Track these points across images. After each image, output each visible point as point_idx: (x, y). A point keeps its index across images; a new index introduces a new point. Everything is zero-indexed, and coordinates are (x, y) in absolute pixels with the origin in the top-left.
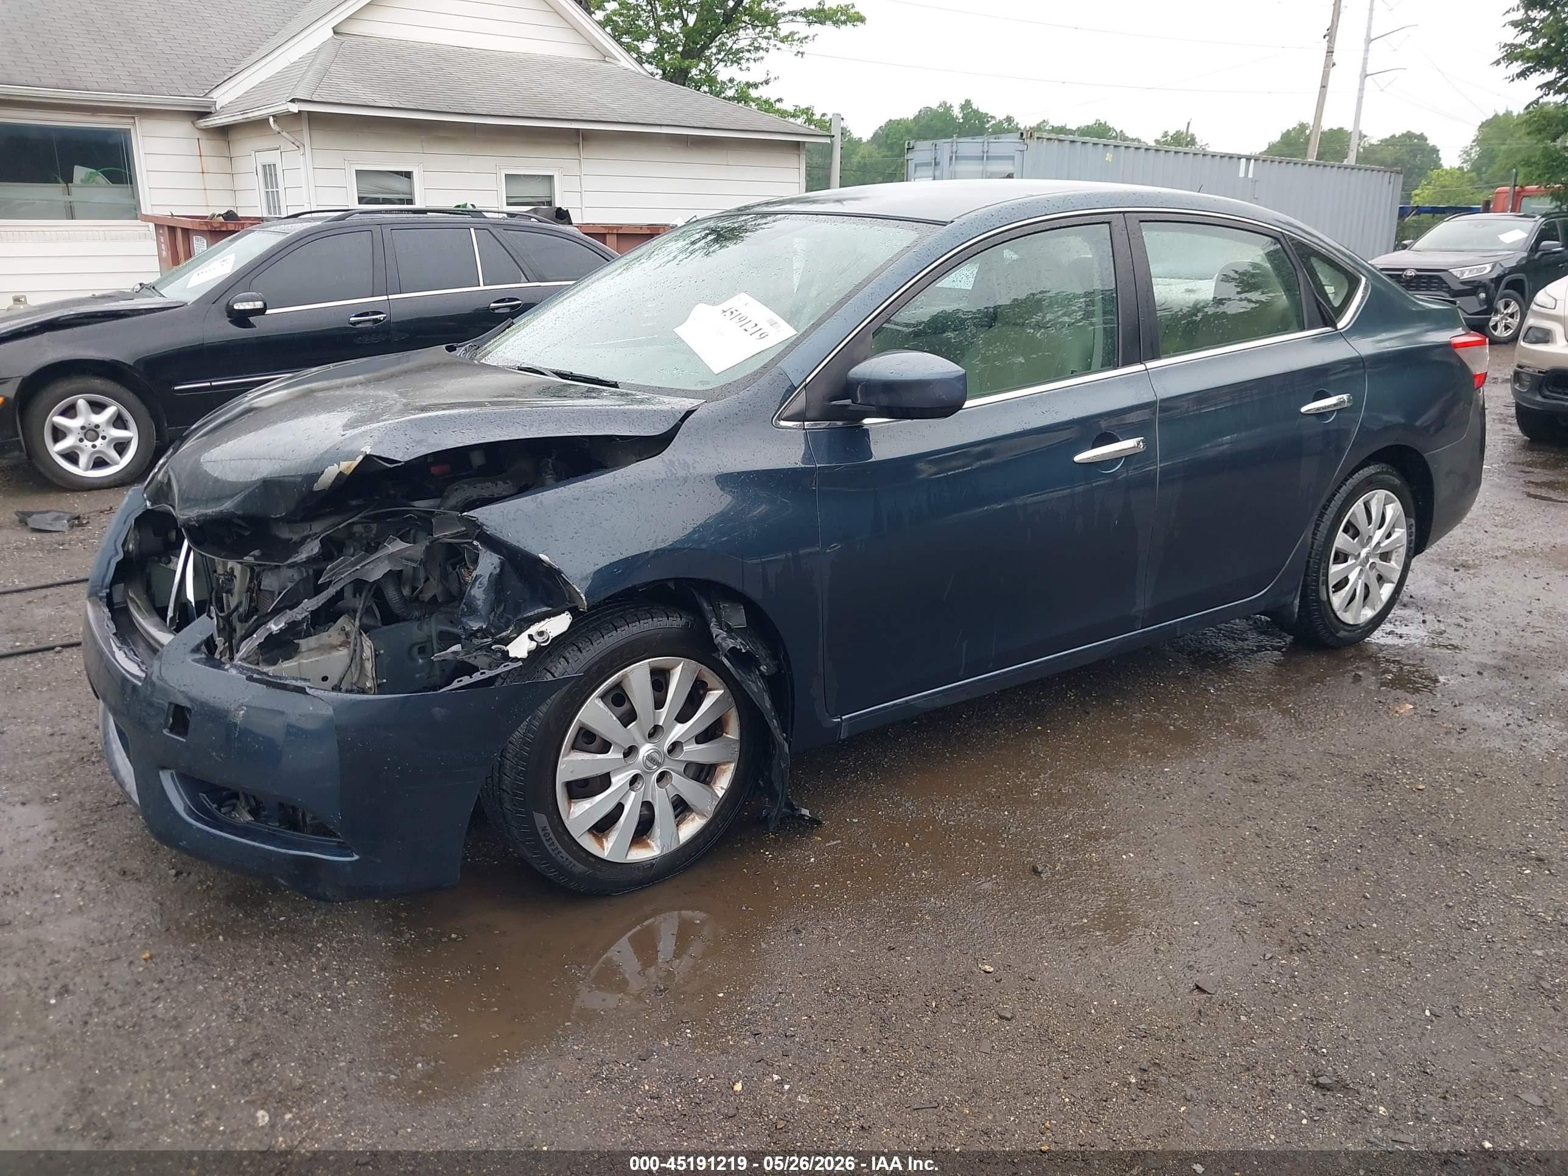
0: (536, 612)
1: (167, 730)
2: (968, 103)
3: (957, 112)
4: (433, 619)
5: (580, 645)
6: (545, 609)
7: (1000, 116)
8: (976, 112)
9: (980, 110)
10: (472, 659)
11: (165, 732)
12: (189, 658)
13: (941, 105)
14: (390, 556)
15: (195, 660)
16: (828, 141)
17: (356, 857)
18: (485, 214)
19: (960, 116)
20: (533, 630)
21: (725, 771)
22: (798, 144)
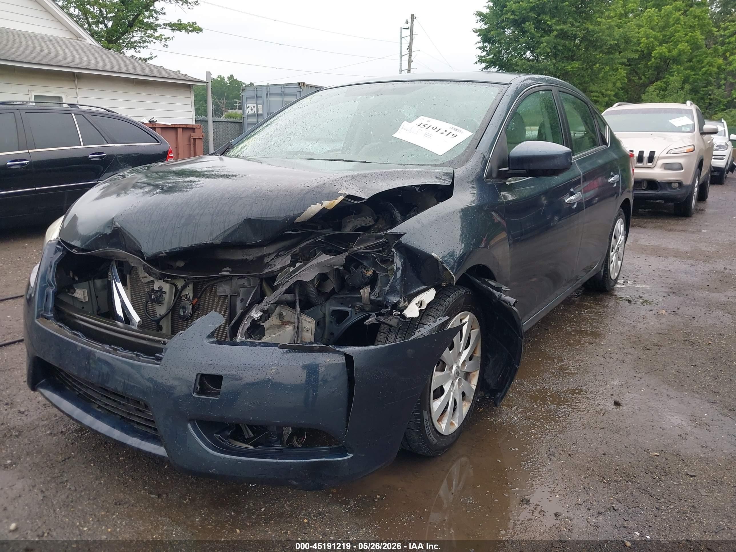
0: (418, 289)
1: (195, 394)
2: (231, 76)
3: (226, 80)
4: (327, 304)
5: (436, 308)
6: (423, 287)
7: (248, 83)
8: (236, 80)
9: (238, 80)
10: (389, 321)
11: (194, 395)
12: (206, 342)
13: (218, 77)
14: (319, 265)
15: (210, 343)
16: (205, 84)
17: (351, 456)
18: (79, 106)
19: (228, 82)
20: (417, 300)
21: (474, 376)
22: (189, 86)
